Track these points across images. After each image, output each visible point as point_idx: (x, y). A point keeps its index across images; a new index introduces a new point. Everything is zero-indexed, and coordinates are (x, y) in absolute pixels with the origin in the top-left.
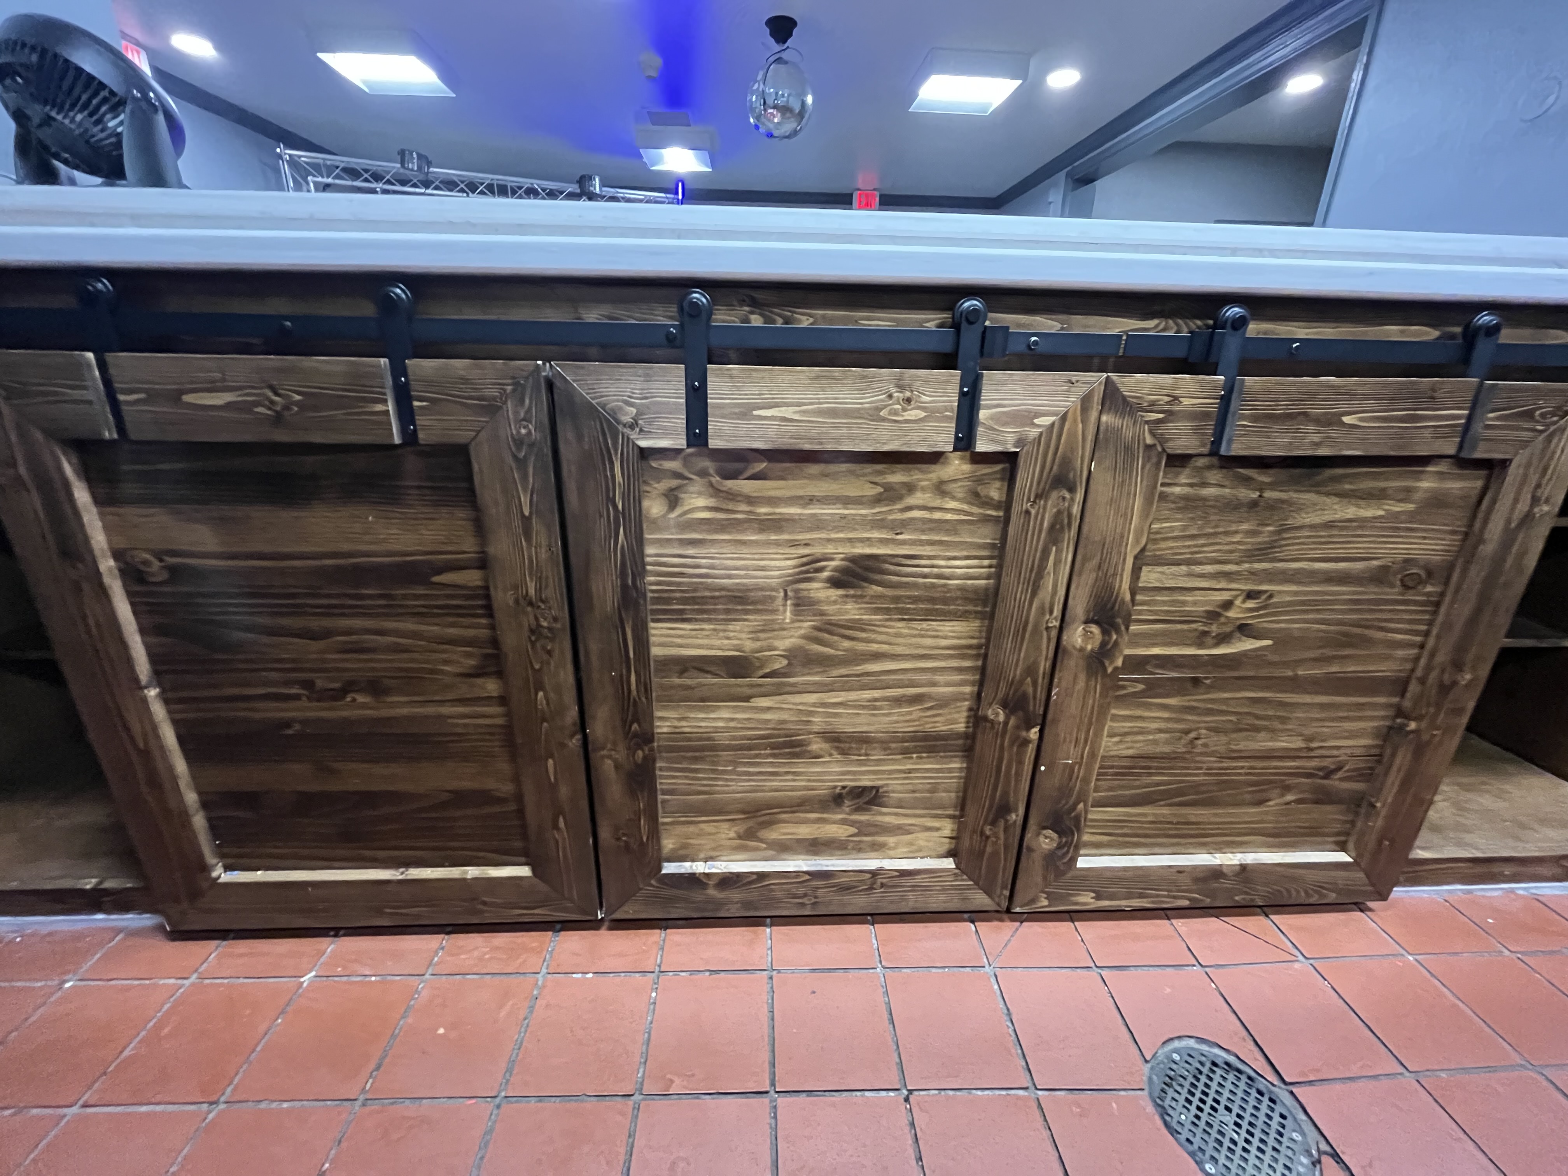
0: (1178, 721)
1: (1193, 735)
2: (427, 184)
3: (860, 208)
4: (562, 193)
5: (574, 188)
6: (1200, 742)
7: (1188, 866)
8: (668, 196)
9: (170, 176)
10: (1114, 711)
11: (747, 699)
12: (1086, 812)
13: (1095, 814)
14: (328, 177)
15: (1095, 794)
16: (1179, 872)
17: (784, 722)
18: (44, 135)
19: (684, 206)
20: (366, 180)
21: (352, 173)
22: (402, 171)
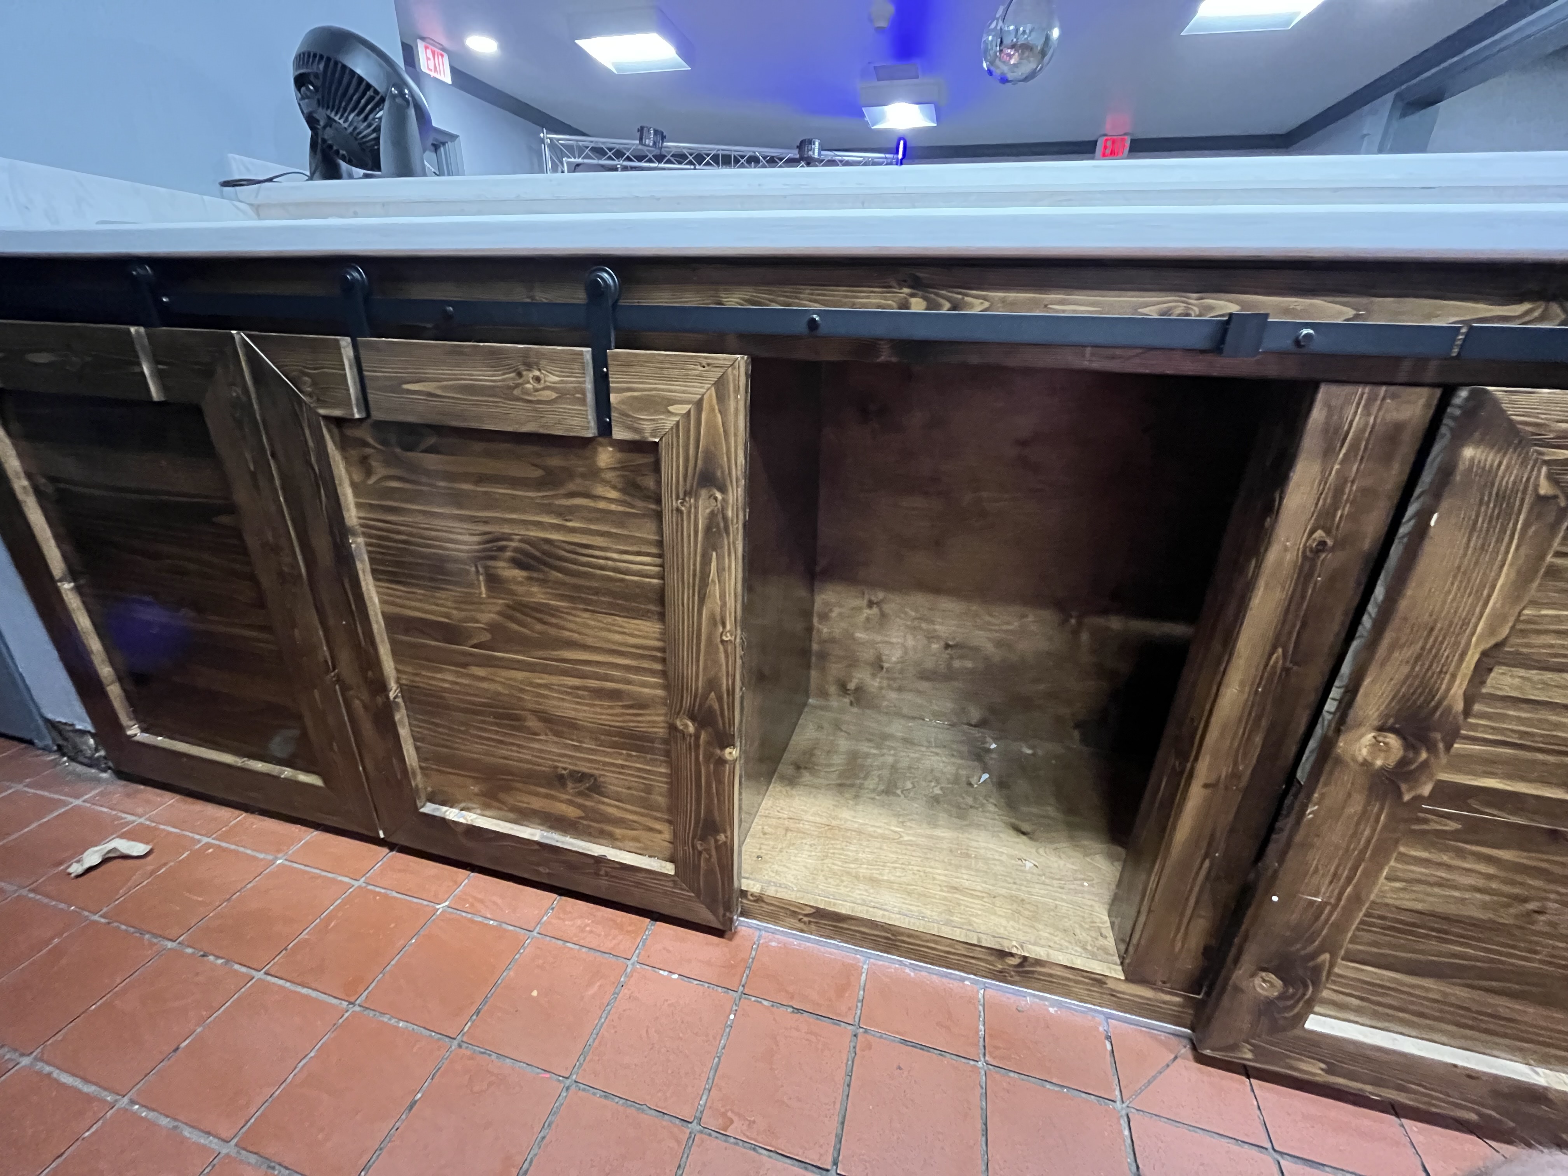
0: (1513, 883)
1: (1532, 906)
2: (660, 158)
3: (1104, 156)
4: (781, 159)
5: (794, 154)
6: (1542, 918)
7: (1485, 1073)
8: (888, 156)
9: (418, 168)
10: (1402, 849)
11: (465, 665)
12: (1332, 965)
13: (1343, 968)
14: (579, 158)
15: (1350, 946)
16: (1469, 1077)
17: (499, 694)
18: (329, 133)
19: (903, 166)
20: (610, 158)
21: (599, 152)
22: (640, 147)
